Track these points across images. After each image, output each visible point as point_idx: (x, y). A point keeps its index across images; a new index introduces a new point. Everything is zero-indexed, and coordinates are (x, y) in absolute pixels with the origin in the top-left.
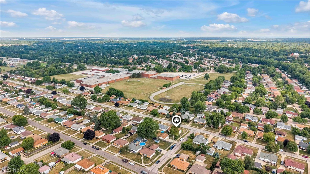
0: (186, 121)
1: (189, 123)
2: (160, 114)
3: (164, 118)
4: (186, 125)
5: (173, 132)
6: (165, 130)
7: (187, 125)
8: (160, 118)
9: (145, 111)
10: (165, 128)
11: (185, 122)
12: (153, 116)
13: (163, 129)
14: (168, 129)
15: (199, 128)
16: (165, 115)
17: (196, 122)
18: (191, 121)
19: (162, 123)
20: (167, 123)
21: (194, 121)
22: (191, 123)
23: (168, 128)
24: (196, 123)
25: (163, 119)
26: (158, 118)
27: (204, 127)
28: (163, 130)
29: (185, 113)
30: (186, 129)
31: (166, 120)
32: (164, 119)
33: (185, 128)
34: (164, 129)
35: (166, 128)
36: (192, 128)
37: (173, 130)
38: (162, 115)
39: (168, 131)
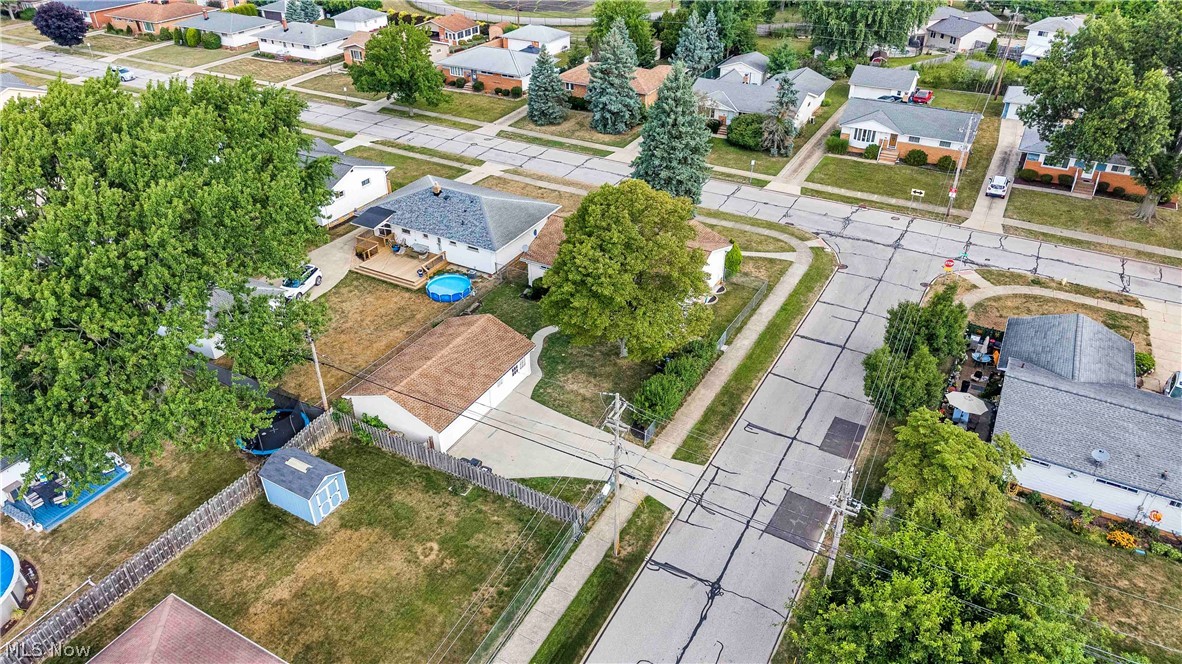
0: (758, 133)
1: (784, 152)
2: (467, 90)
3: (504, 124)
4: (761, 184)
5: (606, 302)
6: (489, 262)
7: (776, 184)
8: (455, 125)
9: (326, 70)
10: (495, 234)
11: (744, 156)
12: (384, 110)
13: (462, 247)
14: (526, 240)
15: (938, 217)
16: (516, 92)
17: (863, 145)
18: (804, 135)
19: (476, 174)
20: (532, 167)
21: (847, 131)
22: (809, 158)
23: (540, 226)
24: (872, 152)
25: (490, 129)
26: (432, 128)
27: (982, 202)
28: (459, 254)
29: (724, 69)
30: (770, 225)
31: (522, 145)
32: (500, 134)
33: (755, 222)
34: (481, 241)
35: (509, 236)
36: (845, 210)
37: (607, 266)
38: (482, 100)
39: (535, 272)
